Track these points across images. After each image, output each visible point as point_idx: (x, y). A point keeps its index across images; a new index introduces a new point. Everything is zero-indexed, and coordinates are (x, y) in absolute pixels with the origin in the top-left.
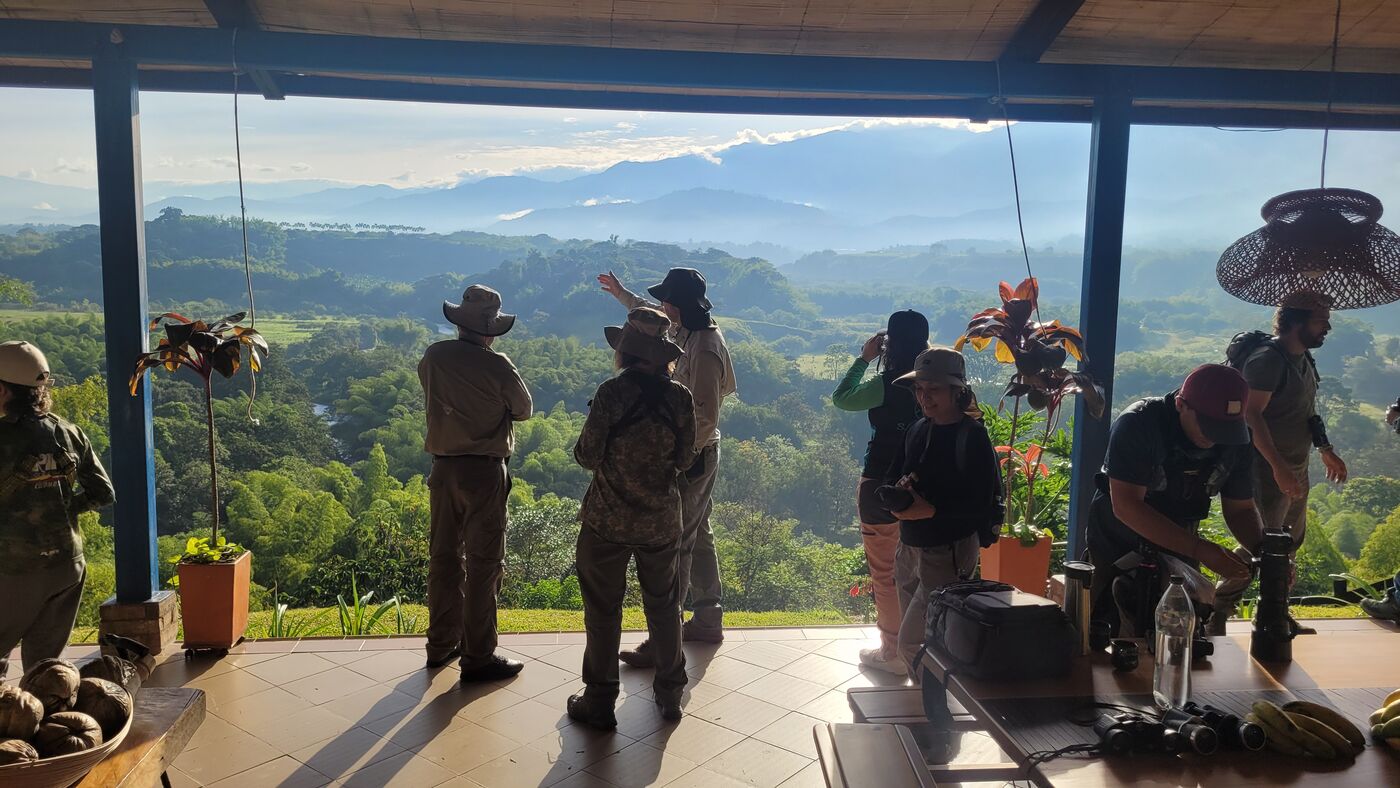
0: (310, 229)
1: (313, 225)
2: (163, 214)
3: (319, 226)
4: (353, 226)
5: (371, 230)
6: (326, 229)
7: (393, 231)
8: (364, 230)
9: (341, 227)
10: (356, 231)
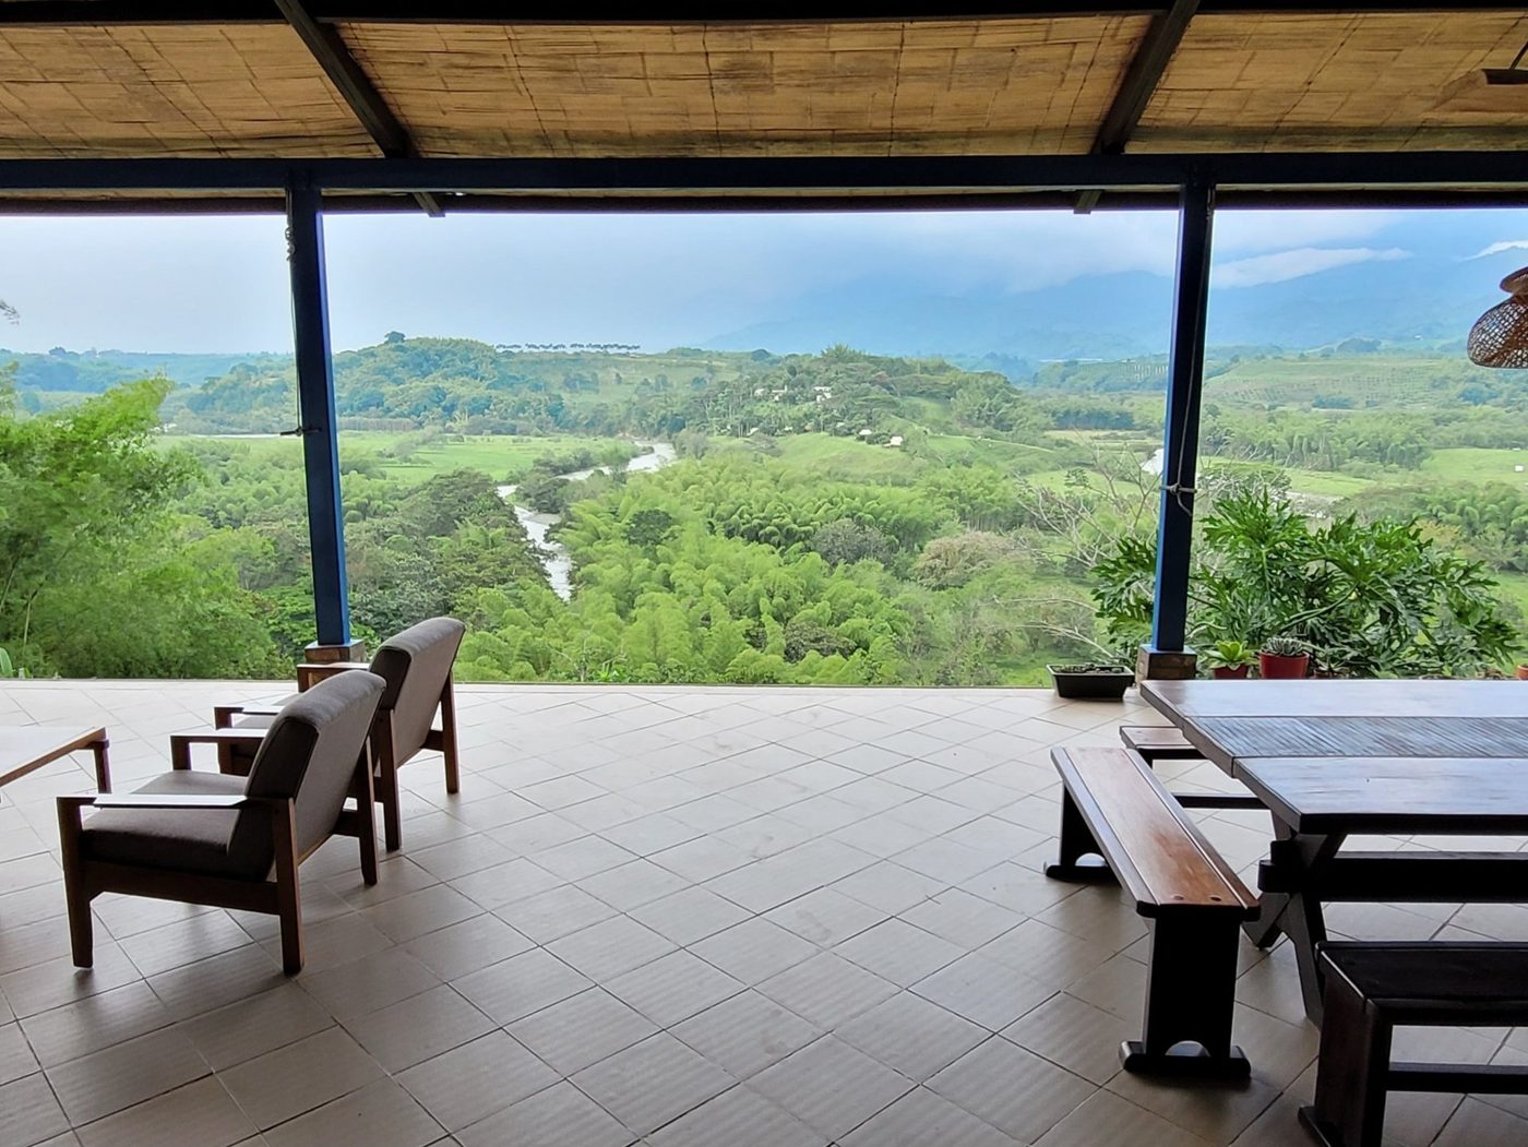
0: (526, 350)
1: (529, 347)
2: (387, 339)
3: (535, 347)
4: (568, 346)
5: (585, 349)
6: (542, 349)
7: (609, 350)
8: (578, 350)
9: (556, 348)
10: (570, 351)
